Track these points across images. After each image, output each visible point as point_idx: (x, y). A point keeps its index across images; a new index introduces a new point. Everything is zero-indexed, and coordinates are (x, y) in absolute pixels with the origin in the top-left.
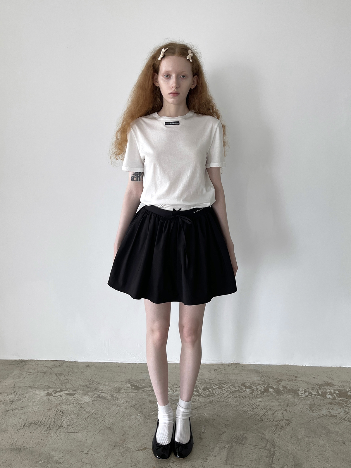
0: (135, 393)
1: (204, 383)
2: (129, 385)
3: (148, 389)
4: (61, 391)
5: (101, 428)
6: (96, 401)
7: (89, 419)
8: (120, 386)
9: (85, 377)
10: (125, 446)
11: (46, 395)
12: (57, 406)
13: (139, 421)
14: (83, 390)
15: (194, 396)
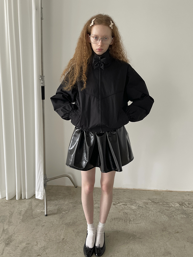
0: (155, 205)
1: (187, 201)
2: (151, 201)
3: (160, 203)
4: (119, 203)
5: (151, 221)
6: (139, 208)
7: (142, 217)
8: (146, 201)
9: (126, 197)
10: (168, 231)
11: (113, 205)
12: (122, 210)
13: (166, 219)
14: (130, 203)
15: (186, 207)
